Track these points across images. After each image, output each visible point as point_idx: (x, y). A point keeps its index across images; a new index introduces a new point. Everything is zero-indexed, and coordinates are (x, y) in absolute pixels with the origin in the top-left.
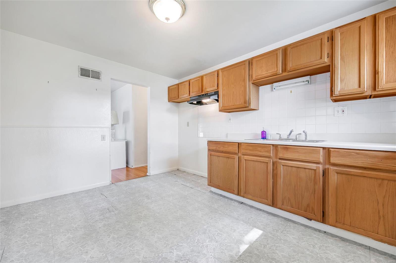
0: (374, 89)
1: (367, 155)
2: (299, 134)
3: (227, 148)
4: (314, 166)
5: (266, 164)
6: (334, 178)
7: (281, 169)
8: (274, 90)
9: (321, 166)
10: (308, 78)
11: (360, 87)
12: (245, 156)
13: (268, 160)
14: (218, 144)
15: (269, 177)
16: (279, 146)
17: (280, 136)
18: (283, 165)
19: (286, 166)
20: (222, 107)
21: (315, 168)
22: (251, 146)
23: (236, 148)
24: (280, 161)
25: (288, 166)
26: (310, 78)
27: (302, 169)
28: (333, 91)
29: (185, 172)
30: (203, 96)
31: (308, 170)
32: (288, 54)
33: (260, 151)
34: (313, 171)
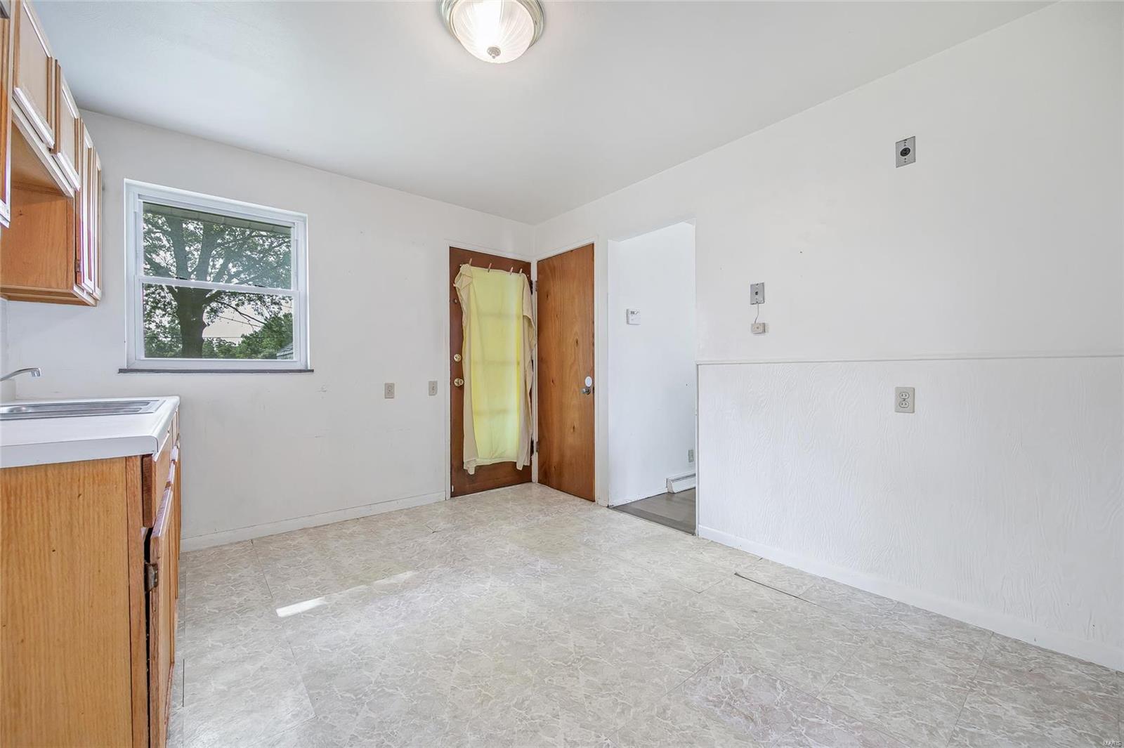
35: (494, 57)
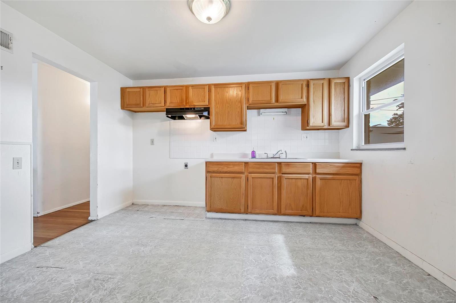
0: (329, 125)
1: (335, 166)
2: (281, 153)
3: (233, 168)
4: (306, 176)
5: (272, 179)
6: (318, 183)
7: (284, 182)
8: (261, 115)
9: (311, 176)
10: (286, 110)
11: (323, 122)
12: (252, 175)
13: (274, 176)
14: (220, 164)
15: (274, 190)
16: (283, 163)
17: (267, 155)
18: (286, 179)
19: (288, 178)
20: (214, 125)
21: (308, 178)
22: (259, 164)
23: (243, 168)
24: (284, 175)
25: (289, 179)
26: (288, 110)
27: (299, 180)
28: (308, 123)
29: (148, 205)
30: (189, 111)
31: (303, 180)
32: (280, 89)
33: (267, 169)
34: (306, 180)
35: (209, 21)
